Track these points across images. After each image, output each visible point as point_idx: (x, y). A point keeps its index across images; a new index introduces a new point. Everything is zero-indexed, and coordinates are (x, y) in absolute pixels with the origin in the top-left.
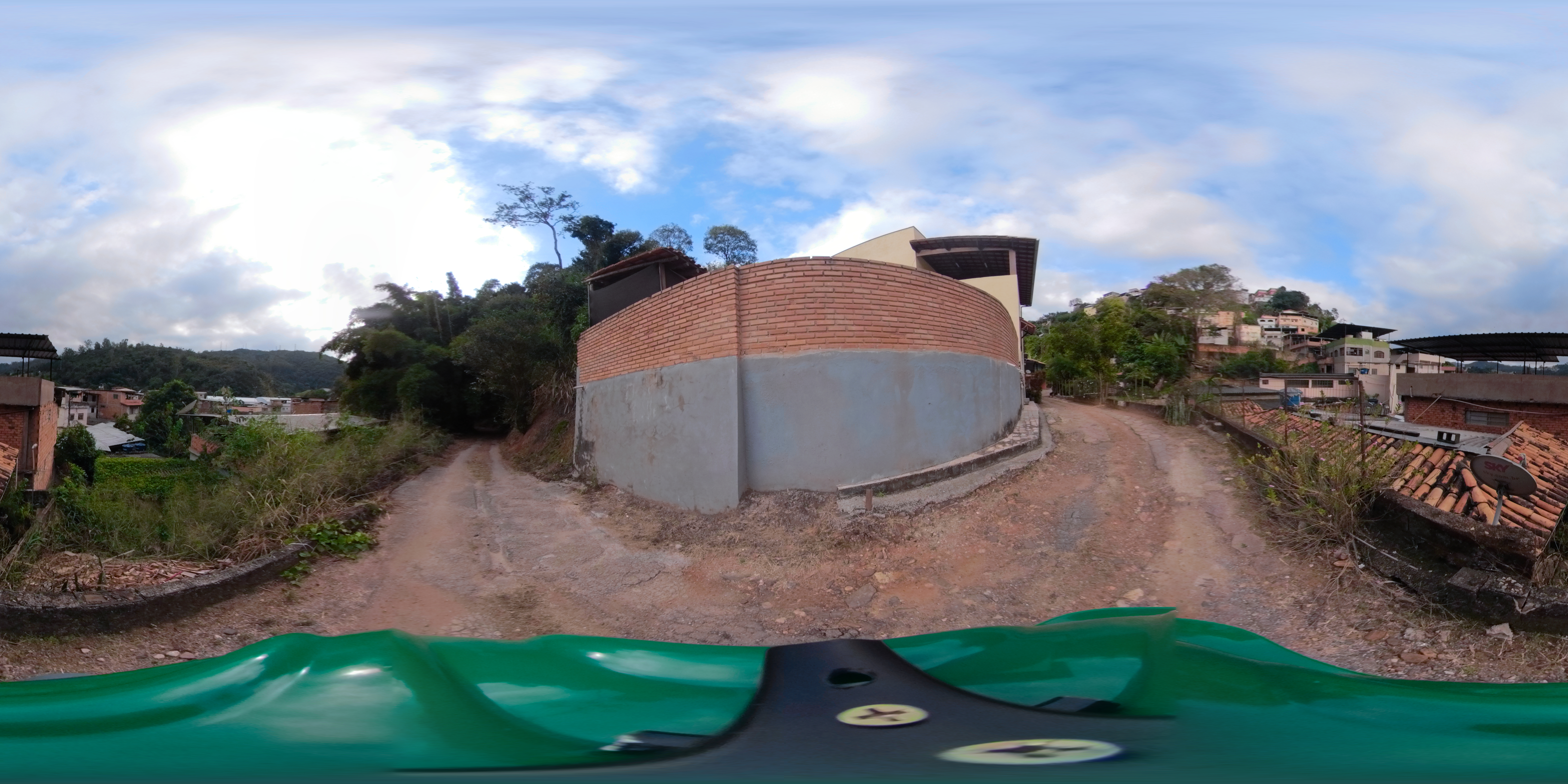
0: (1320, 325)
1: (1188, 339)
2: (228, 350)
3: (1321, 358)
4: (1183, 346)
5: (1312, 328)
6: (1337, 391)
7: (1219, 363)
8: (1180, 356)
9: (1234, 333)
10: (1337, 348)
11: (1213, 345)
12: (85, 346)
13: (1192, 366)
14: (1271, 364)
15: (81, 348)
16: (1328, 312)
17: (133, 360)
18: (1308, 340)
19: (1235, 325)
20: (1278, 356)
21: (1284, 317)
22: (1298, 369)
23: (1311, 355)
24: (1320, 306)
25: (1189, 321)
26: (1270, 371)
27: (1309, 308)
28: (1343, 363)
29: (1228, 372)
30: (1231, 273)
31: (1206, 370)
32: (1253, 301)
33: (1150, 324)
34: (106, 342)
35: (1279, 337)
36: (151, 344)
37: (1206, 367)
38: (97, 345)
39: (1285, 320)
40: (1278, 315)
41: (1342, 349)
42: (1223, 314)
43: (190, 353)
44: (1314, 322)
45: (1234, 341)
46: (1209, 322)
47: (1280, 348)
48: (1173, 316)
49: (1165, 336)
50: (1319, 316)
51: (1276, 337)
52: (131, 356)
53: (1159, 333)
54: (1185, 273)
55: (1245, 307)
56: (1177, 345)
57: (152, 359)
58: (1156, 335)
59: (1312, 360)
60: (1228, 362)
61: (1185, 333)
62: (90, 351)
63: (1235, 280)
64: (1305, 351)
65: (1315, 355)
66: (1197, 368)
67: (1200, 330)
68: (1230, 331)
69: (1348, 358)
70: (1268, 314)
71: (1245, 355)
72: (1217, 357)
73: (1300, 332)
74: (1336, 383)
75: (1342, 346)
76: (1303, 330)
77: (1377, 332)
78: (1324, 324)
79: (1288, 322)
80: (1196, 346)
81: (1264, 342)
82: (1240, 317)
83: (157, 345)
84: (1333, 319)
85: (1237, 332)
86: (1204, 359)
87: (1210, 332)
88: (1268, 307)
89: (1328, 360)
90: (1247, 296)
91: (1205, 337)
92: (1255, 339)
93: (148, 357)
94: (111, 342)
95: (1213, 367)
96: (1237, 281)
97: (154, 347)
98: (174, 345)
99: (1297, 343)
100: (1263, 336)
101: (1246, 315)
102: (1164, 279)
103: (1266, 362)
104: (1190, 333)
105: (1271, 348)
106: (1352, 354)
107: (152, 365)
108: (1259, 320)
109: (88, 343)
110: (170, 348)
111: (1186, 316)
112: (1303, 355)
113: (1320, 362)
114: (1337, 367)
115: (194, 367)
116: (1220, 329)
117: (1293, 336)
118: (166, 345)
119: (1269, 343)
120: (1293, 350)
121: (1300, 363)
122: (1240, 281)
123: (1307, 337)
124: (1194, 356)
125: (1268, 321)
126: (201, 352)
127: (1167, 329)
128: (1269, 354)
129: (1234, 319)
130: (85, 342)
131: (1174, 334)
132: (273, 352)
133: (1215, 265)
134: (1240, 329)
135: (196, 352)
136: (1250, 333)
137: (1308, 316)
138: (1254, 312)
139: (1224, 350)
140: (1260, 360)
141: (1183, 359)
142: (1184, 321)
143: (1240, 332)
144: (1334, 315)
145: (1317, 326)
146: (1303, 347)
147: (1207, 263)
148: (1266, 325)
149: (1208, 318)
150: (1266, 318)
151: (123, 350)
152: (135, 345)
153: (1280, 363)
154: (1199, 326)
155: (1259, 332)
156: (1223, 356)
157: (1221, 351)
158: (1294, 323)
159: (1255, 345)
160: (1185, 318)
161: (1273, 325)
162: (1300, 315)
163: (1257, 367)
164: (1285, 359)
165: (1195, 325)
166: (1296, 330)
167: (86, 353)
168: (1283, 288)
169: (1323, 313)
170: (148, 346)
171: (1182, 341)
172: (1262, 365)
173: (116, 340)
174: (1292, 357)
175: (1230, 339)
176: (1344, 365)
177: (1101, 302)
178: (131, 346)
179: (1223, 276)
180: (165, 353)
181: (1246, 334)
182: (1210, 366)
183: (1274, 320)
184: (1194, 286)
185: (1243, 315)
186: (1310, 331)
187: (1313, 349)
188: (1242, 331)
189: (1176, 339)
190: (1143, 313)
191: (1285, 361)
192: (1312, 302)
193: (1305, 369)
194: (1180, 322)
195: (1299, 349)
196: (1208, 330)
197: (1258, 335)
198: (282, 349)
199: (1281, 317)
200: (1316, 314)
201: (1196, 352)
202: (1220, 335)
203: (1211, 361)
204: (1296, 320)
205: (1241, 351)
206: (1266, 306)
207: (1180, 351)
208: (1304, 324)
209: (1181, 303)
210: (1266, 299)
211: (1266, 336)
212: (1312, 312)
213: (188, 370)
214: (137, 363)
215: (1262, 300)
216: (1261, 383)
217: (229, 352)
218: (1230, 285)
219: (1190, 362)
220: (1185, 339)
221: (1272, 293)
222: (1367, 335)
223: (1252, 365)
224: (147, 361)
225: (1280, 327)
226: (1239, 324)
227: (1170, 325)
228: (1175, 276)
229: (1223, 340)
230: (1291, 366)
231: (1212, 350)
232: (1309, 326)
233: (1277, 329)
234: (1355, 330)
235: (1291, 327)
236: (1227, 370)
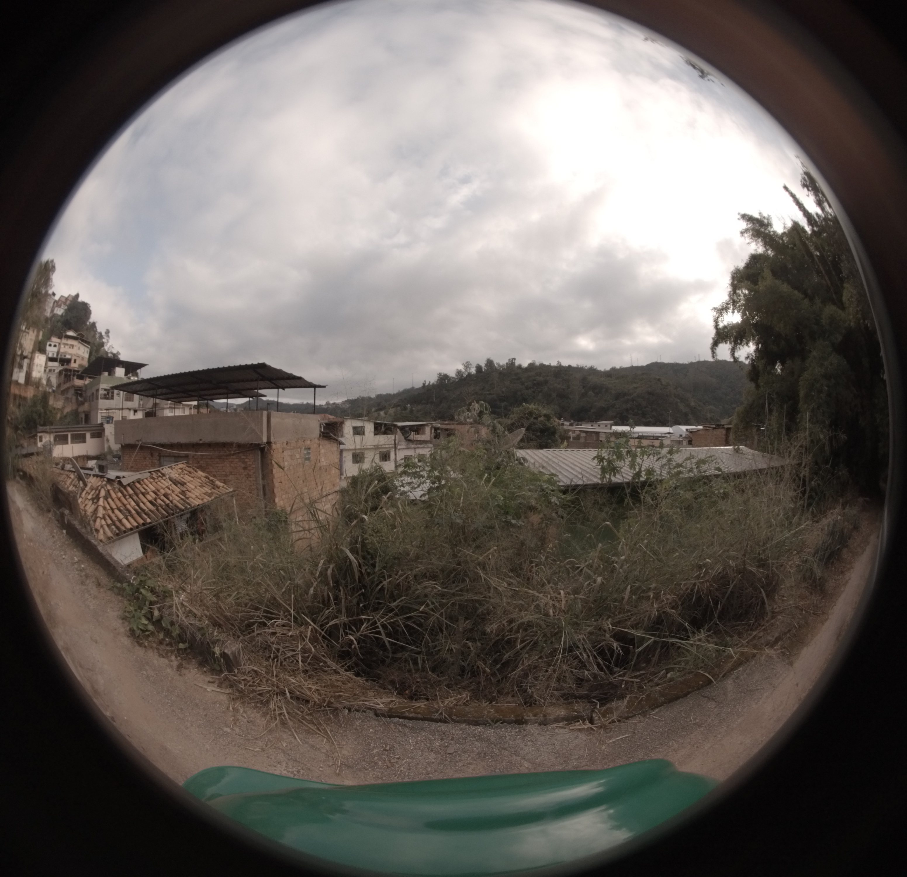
0: (90, 356)
3: (81, 404)
5: (83, 359)
6: (90, 445)
7: (18, 412)
10: (94, 390)
11: (17, 383)
12: (463, 370)
14: (45, 412)
15: (459, 372)
17: (521, 383)
18: (75, 378)
20: (51, 402)
21: (65, 341)
26: (44, 424)
28: (98, 409)
31: (11, 423)
32: (53, 312)
34: (490, 363)
35: (56, 371)
37: (12, 419)
38: (479, 368)
39: (65, 345)
40: (61, 338)
42: (31, 332)
43: (592, 371)
44: (86, 349)
45: (28, 378)
46: (22, 347)
47: (54, 389)
50: (92, 340)
52: (519, 379)
57: (546, 381)
60: (22, 410)
62: (469, 375)
64: (70, 393)
68: (29, 361)
69: (101, 403)
70: (56, 336)
71: (31, 400)
72: (17, 402)
73: (72, 365)
74: (88, 436)
75: (97, 387)
76: (75, 361)
78: (94, 353)
79: (66, 349)
81: (44, 380)
82: (39, 338)
86: (11, 406)
87: (19, 363)
91: (16, 370)
92: (40, 375)
93: (540, 379)
94: (495, 362)
95: (15, 419)
103: (42, 411)
105: (48, 389)
106: (105, 397)
108: (48, 344)
109: (467, 365)
110: (569, 366)
113: (81, 409)
114: (93, 415)
115: (598, 389)
116: (24, 358)
117: (65, 370)
119: (48, 382)
120: (63, 393)
121: (65, 411)
123: (75, 372)
125: (53, 346)
126: (608, 369)
129: (35, 341)
130: (463, 364)
136: (39, 366)
137: (83, 340)
140: (39, 407)
143: (33, 364)
146: (69, 388)
148: (51, 352)
150: (54, 340)
151: (510, 372)
152: (525, 365)
153: (52, 411)
155: (44, 364)
156: (20, 401)
157: (20, 393)
159: (38, 384)
162: (77, 338)
163: (37, 417)
167: (465, 379)
170: (541, 365)
172: (40, 415)
173: (502, 361)
175: (26, 374)
178: (520, 367)
180: (562, 373)
181: (36, 367)
183: (58, 345)
185: (41, 335)
186: (81, 362)
187: (77, 391)
188: (35, 361)
191: (55, 409)
193: (68, 419)
195: (67, 390)
196: (19, 359)
197: (43, 369)
200: (90, 337)
202: (22, 367)
203: (14, 409)
204: (73, 347)
205: (30, 394)
206: (58, 322)
210: (61, 312)
211: (47, 370)
212: (88, 334)
213: (591, 393)
214: (527, 388)
216: (38, 440)
221: (68, 303)
222: (120, 372)
223: (34, 415)
225: (59, 356)
226: (35, 351)
229: (23, 375)
230: (59, 416)
231: (16, 391)
232: (81, 355)
233: (56, 360)
235: (67, 357)
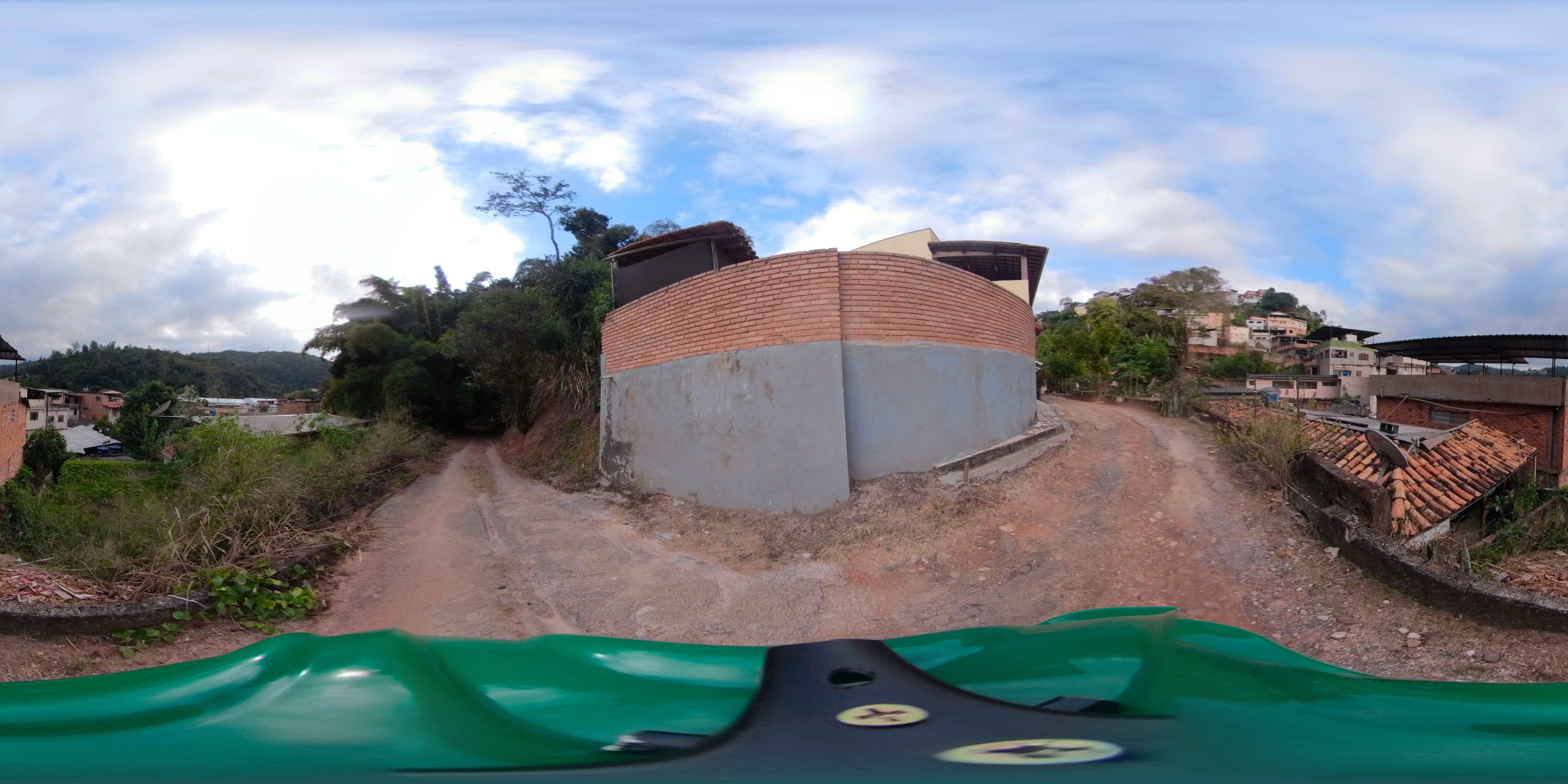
0: (1308, 328)
1: (1177, 340)
2: (216, 352)
3: (1307, 360)
4: (1173, 347)
5: (1300, 330)
6: (1322, 391)
7: (1208, 364)
8: (1170, 356)
9: (1223, 335)
10: (1323, 350)
11: (1202, 346)
12: (72, 349)
13: (1182, 366)
14: (1258, 365)
15: (69, 351)
16: (1316, 314)
17: (121, 362)
18: (1295, 342)
19: (1223, 326)
20: (1266, 358)
21: (1273, 319)
22: (1285, 370)
23: (1297, 357)
24: (1308, 307)
25: (1179, 322)
26: (1257, 372)
27: (1298, 310)
28: (1329, 365)
29: (1217, 373)
30: (1220, 276)
31: (1195, 370)
32: (1242, 302)
33: (1141, 324)
34: (94, 344)
35: (1267, 338)
36: (139, 347)
37: (1196, 368)
38: (85, 348)
39: (1273, 321)
40: (1266, 317)
41: (1327, 352)
42: (1212, 315)
43: (177, 355)
44: (1302, 324)
45: (1223, 343)
46: (1199, 324)
47: (1268, 350)
48: (1163, 317)
49: (1156, 336)
50: (1308, 318)
51: (1264, 338)
52: (118, 358)
53: (1150, 334)
54: (1176, 275)
55: (1235, 308)
56: (1167, 346)
57: (139, 362)
58: (1147, 336)
59: (1299, 362)
60: (1217, 362)
61: (1175, 334)
62: (77, 353)
63: (1224, 283)
64: (1292, 353)
65: (1301, 357)
66: (1186, 368)
67: (1190, 330)
68: (1219, 332)
69: (1332, 360)
70: (1257, 316)
71: (1233, 356)
72: (1206, 357)
73: (1288, 334)
74: (1320, 384)
75: (1327, 349)
76: (1291, 332)
77: (1362, 335)
78: (1312, 326)
79: (1276, 324)
80: (1186, 347)
81: (1252, 344)
82: (1229, 318)
83: (145, 347)
84: (1321, 321)
85: (1226, 333)
86: (1193, 360)
87: (1199, 334)
88: (1257, 308)
89: (1314, 362)
90: (1236, 297)
91: (1195, 338)
92: (1243, 341)
93: (136, 359)
94: (99, 343)
95: (1202, 368)
96: (1226, 283)
97: (141, 349)
98: (162, 347)
99: (1285, 345)
100: (1251, 338)
101: (1236, 316)
102: (1155, 280)
103: (1253, 364)
104: (1181, 334)
105: (1259, 350)
106: (1337, 356)
107: (139, 367)
108: (1248, 321)
109: (76, 345)
110: (158, 350)
111: (1176, 317)
112: (1290, 357)
113: (1307, 364)
114: (1322, 369)
115: (181, 369)
116: (1209, 330)
117: (1281, 338)
118: (154, 347)
119: (1258, 345)
120: (1281, 352)
121: (1287, 365)
122: (1229, 284)
123: (1294, 339)
124: (1183, 357)
125: (1256, 323)
126: (189, 354)
127: (1158, 330)
128: (1256, 356)
129: (1223, 320)
130: (73, 344)
131: (1165, 334)
132: (260, 353)
133: (1205, 267)
134: (1228, 331)
135: (184, 354)
136: (1239, 335)
137: (1296, 318)
138: (1243, 313)
139: (1212, 351)
140: (1248, 361)
141: (1173, 359)
142: (1174, 322)
143: (1228, 334)
144: (1322, 317)
145: (1305, 328)
146: (1289, 349)
147: (1197, 266)
148: (1255, 326)
149: (1197, 319)
150: (1255, 319)
151: (111, 352)
152: (122, 347)
153: (1268, 364)
154: (1188, 326)
155: (1248, 333)
156: (1212, 357)
157: (1210, 352)
158: (1283, 325)
159: (1243, 346)
160: (1175, 319)
161: (1261, 326)
162: (1288, 317)
163: (1245, 368)
164: (1272, 361)
165: (1185, 326)
166: (1284, 332)
167: (73, 356)
168: (1272, 289)
169: (1312, 315)
170: (136, 348)
171: (1172, 342)
172: (1250, 367)
173: (103, 343)
174: (1279, 359)
175: (1219, 339)
176: (1329, 367)
177: (1093, 302)
178: (119, 349)
179: (1213, 278)
180: (152, 355)
181: (1234, 336)
182: (1199, 367)
183: (1263, 322)
184: (1184, 287)
185: (1232, 316)
186: (1299, 332)
187: (1300, 352)
188: (1231, 332)
189: (1166, 340)
190: (1135, 313)
191: (1272, 363)
192: (1301, 304)
193: (1291, 370)
194: (1170, 323)
195: (1287, 351)
196: (1197, 332)
197: (1247, 337)
198: (270, 350)
199: (1269, 318)
200: (1304, 315)
201: (1186, 353)
202: (1209, 336)
203: (1200, 362)
204: (1285, 322)
205: (1229, 352)
206: (1255, 307)
207: (1170, 352)
208: (1292, 325)
209: (1170, 304)
210: (1255, 301)
211: (1254, 338)
212: (1301, 314)
213: (176, 372)
214: (124, 366)
215: (1251, 301)
216: (1248, 383)
217: (217, 353)
218: (1219, 287)
219: (1180, 363)
220: (1175, 340)
221: (1261, 295)
222: (1352, 338)
223: (1240, 366)
224: (134, 363)
225: (1269, 329)
226: (1228, 326)
227: (1161, 326)
228: (1166, 278)
229: (1212, 341)
230: (1278, 368)
231: (1201, 351)
232: (1297, 328)
233: (1265, 331)
234: (1340, 333)
235: (1279, 329)
236: (1216, 370)
